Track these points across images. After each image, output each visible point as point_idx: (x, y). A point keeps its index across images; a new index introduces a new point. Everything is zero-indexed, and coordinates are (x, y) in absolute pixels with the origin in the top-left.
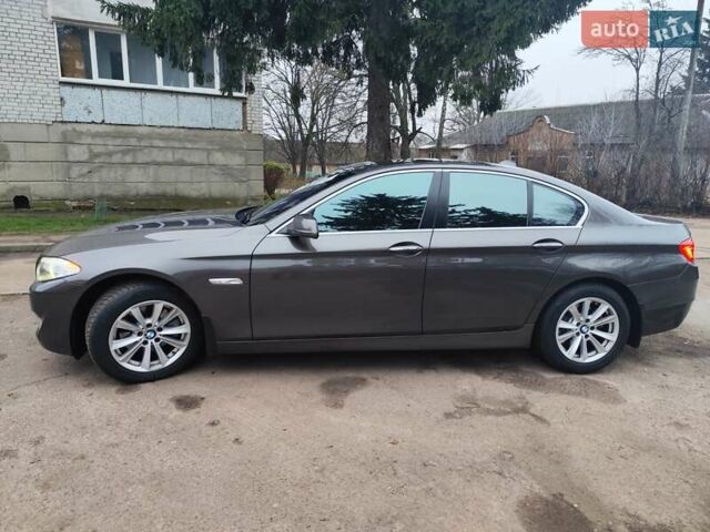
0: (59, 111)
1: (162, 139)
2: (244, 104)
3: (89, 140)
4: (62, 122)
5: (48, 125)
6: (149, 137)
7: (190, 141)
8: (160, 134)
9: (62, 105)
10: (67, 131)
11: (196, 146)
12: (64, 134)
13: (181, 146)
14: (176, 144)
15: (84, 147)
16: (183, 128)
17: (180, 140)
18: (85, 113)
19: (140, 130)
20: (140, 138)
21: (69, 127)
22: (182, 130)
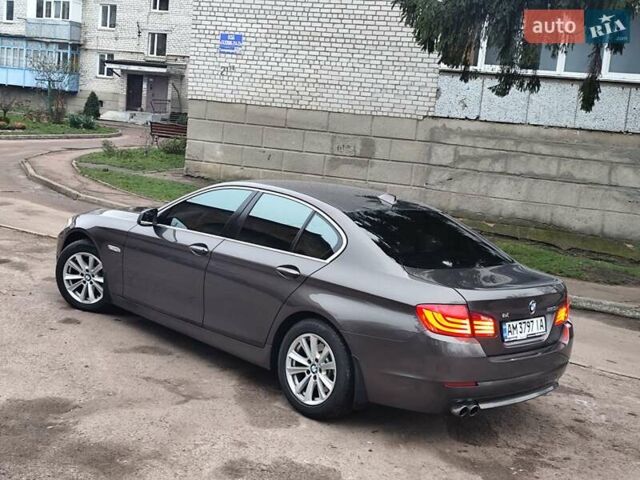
0: (432, 104)
1: (546, 144)
3: (457, 140)
4: (433, 117)
5: (418, 120)
6: (530, 140)
7: (586, 148)
8: (546, 137)
9: (437, 97)
10: (436, 128)
11: (595, 157)
12: (433, 131)
13: (572, 155)
14: (566, 152)
15: (450, 150)
16: (580, 129)
17: (571, 146)
18: (460, 107)
19: (519, 130)
20: (519, 140)
21: (439, 123)
22: (578, 132)
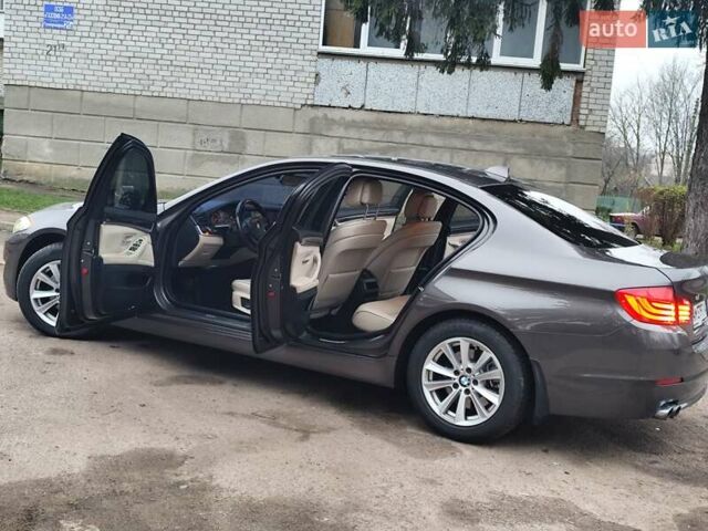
0: (311, 91)
1: (437, 134)
2: (579, 82)
3: (341, 132)
4: (312, 106)
5: (295, 109)
6: (421, 130)
7: (479, 138)
8: (437, 127)
9: (316, 83)
10: (316, 118)
11: (489, 147)
12: (313, 121)
13: (465, 146)
14: (457, 143)
15: (334, 142)
16: (473, 118)
17: (463, 137)
18: (343, 94)
19: (408, 119)
20: (408, 131)
21: (320, 113)
22: (471, 121)
